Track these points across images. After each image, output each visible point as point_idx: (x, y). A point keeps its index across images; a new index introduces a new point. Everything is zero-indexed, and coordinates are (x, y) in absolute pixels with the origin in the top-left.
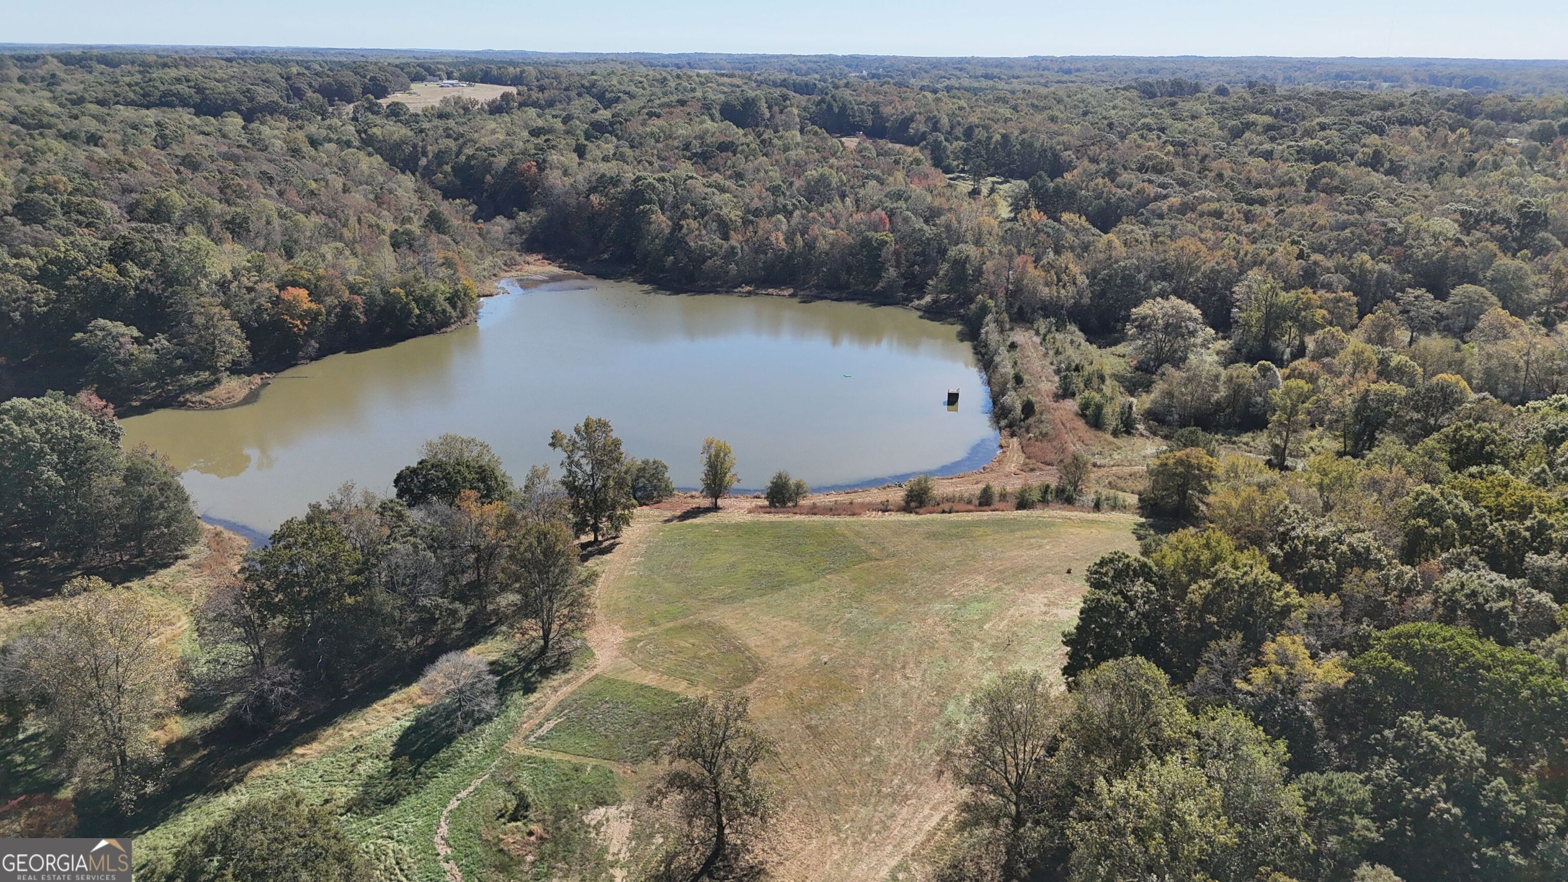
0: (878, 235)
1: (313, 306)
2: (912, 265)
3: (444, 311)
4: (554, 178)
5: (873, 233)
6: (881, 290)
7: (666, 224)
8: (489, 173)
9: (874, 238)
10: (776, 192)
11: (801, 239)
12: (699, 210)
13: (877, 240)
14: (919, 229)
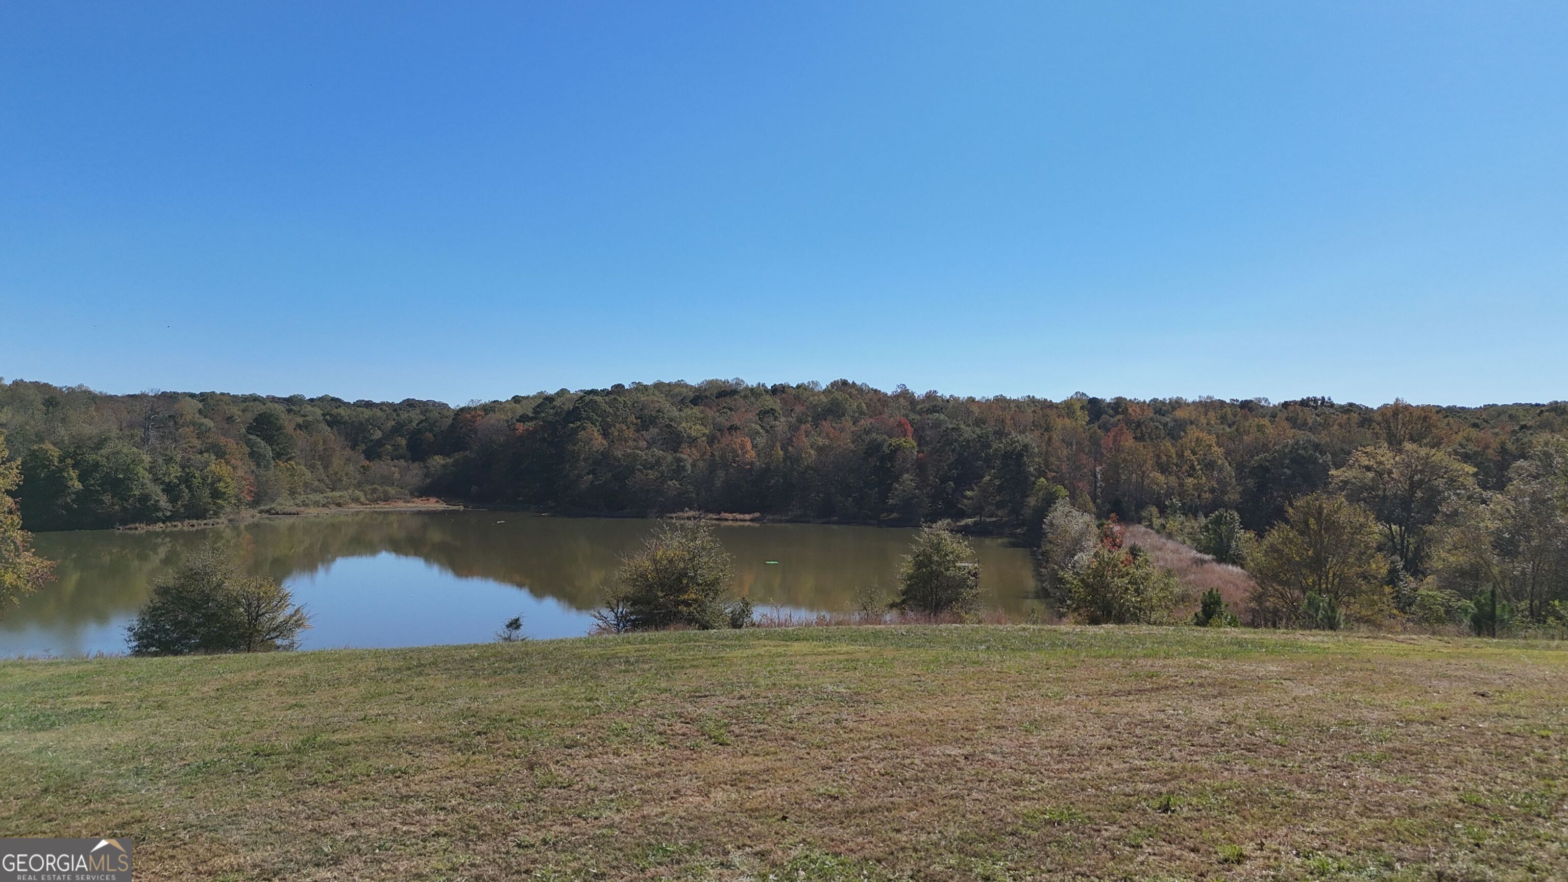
0: (894, 441)
2: (945, 479)
3: (145, 498)
4: (492, 418)
5: (885, 436)
6: (894, 515)
7: (599, 442)
8: (431, 431)
9: (887, 444)
10: (765, 413)
11: (782, 453)
12: (645, 421)
13: (890, 445)
14: (953, 429)
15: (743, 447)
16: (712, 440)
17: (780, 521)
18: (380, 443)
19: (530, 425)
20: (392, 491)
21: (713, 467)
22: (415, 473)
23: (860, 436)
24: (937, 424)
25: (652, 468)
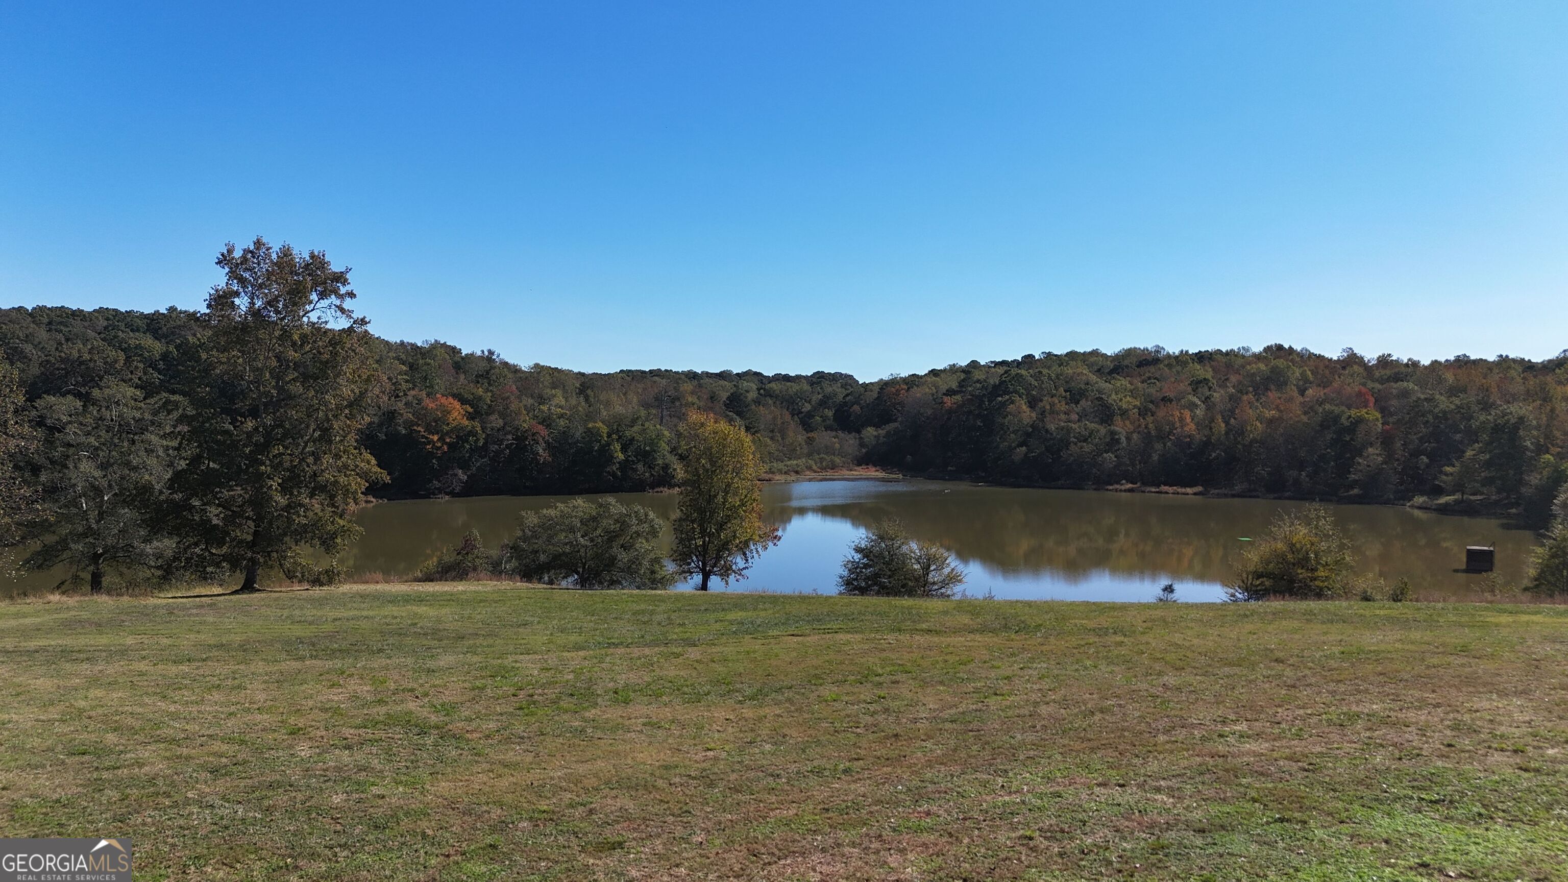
0: (1353, 412)
1: (466, 422)
2: (1416, 454)
4: (917, 393)
5: (1344, 408)
6: (1356, 491)
7: (1027, 415)
8: (859, 404)
9: (1346, 416)
10: (1197, 384)
11: (1223, 425)
12: (1075, 396)
13: (1350, 417)
14: (1426, 399)
15: (1181, 419)
16: (1143, 412)
17: (1226, 496)
18: (810, 415)
19: (958, 397)
20: (837, 460)
21: (1148, 439)
22: (850, 442)
23: (1311, 408)
24: (1405, 394)
25: (1085, 440)
